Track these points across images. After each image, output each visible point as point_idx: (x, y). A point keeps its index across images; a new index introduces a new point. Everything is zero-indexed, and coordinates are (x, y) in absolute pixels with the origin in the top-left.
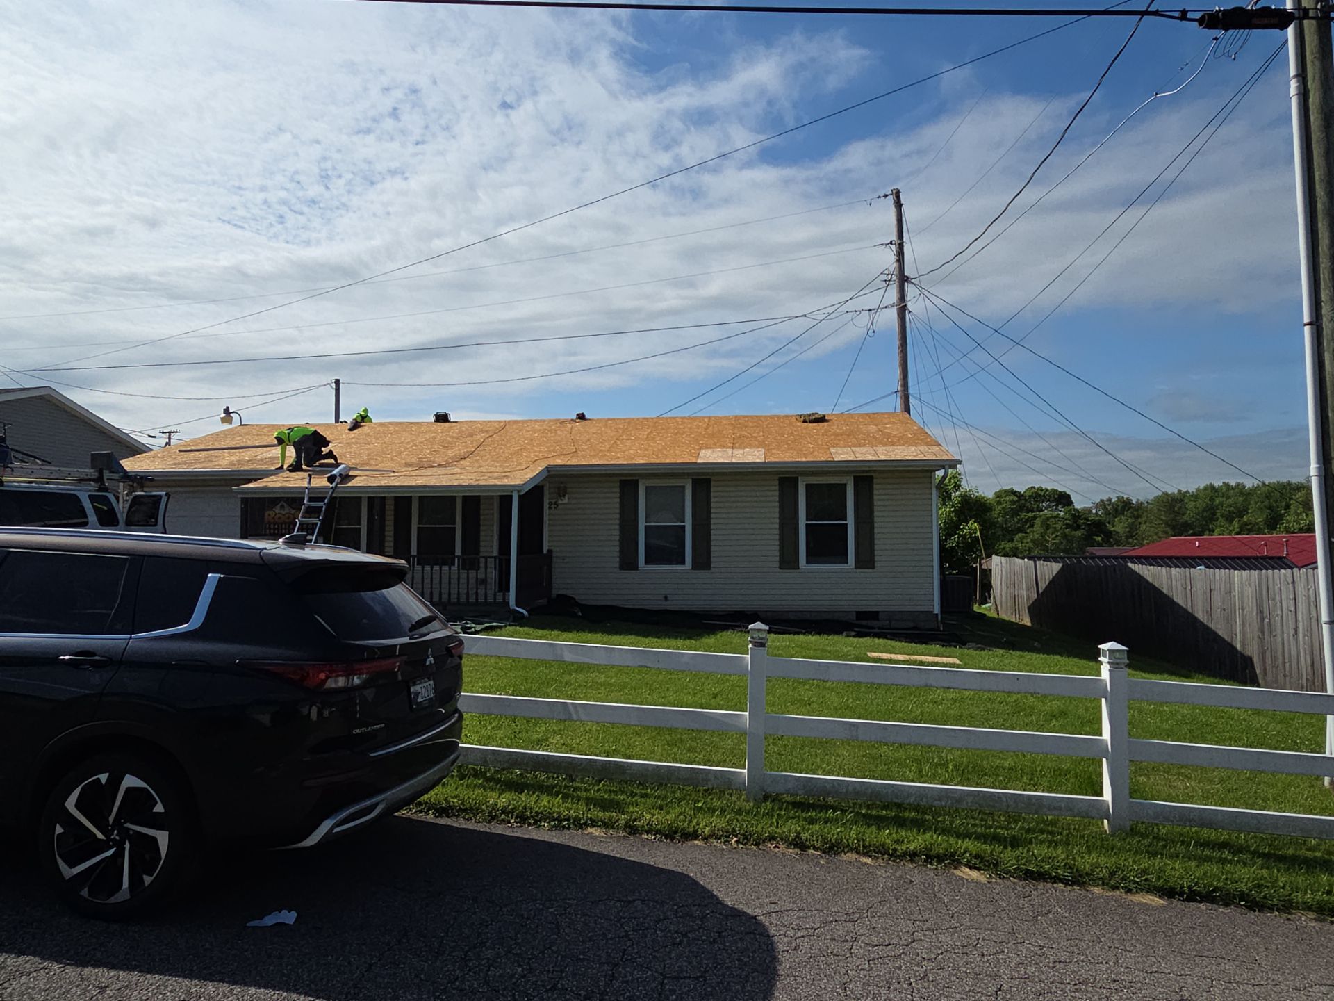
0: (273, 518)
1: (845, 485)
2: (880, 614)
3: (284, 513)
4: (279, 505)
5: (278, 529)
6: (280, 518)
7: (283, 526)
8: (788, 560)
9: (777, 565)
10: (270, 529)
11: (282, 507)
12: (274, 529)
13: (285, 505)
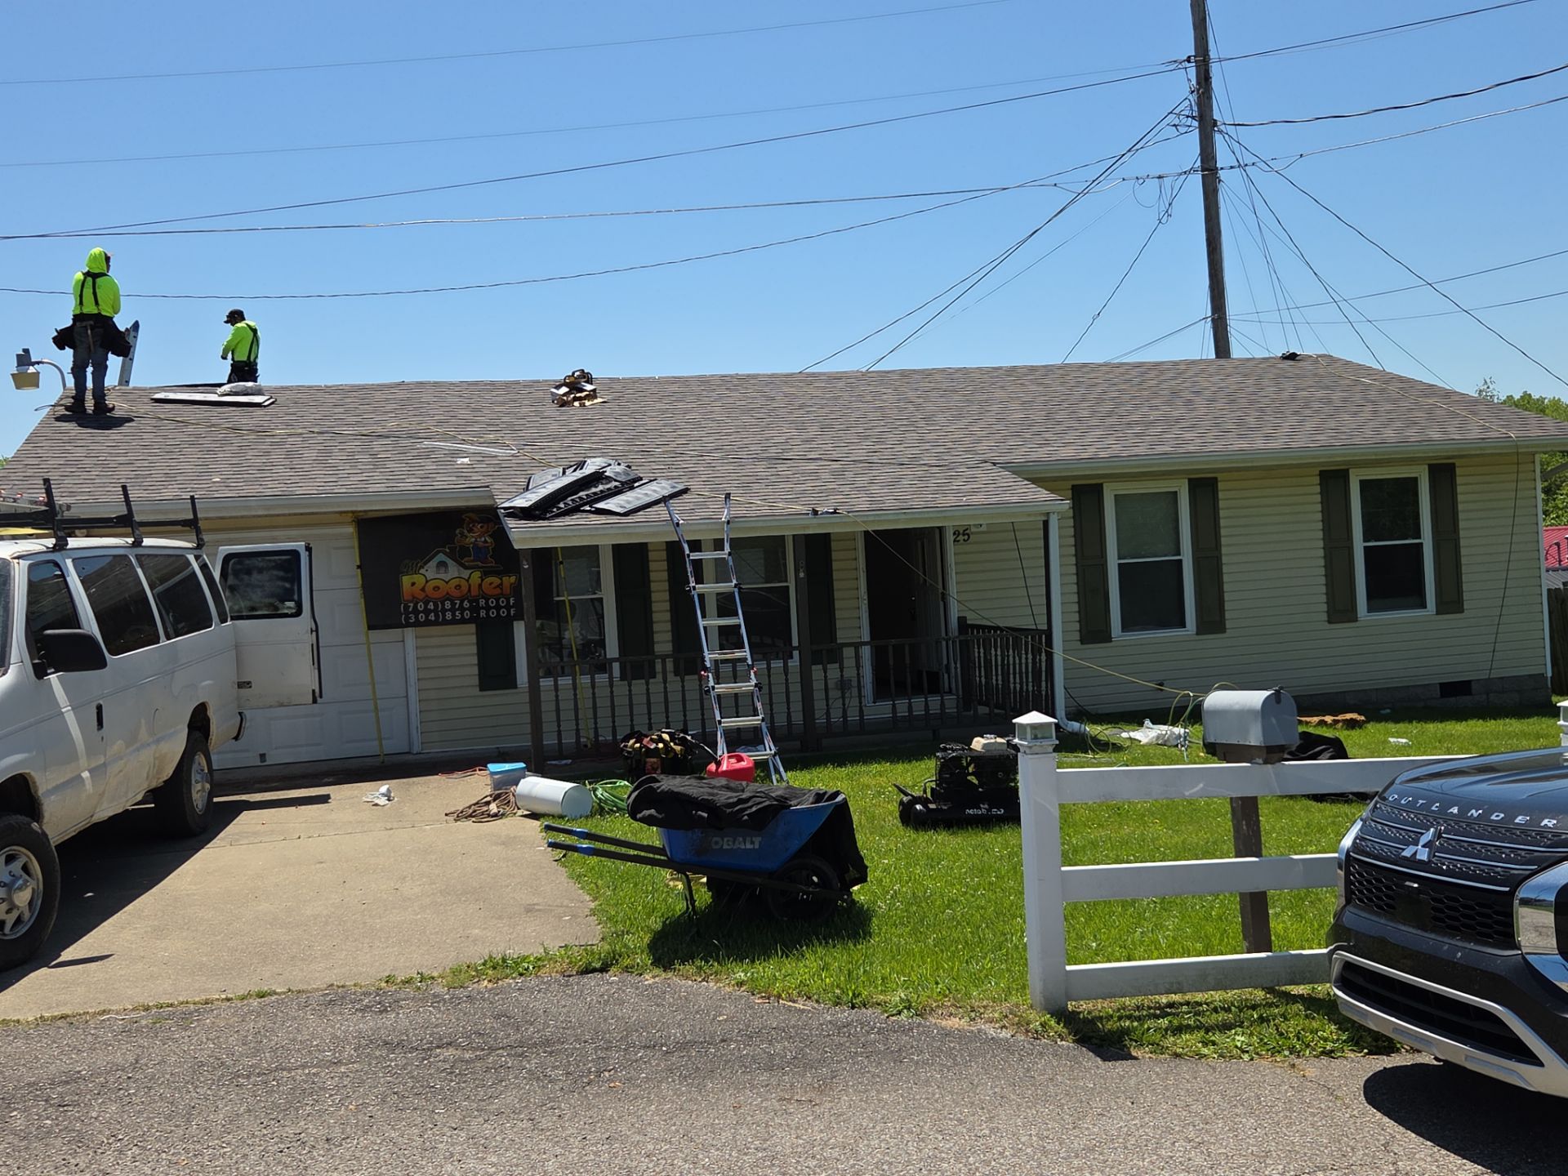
0: (423, 589)
1: (1416, 479)
2: (1473, 683)
3: (446, 577)
4: (433, 564)
5: (435, 611)
6: (436, 588)
7: (448, 605)
8: (1340, 610)
9: (1325, 617)
10: (416, 612)
11: (442, 564)
12: (427, 612)
13: (449, 562)
